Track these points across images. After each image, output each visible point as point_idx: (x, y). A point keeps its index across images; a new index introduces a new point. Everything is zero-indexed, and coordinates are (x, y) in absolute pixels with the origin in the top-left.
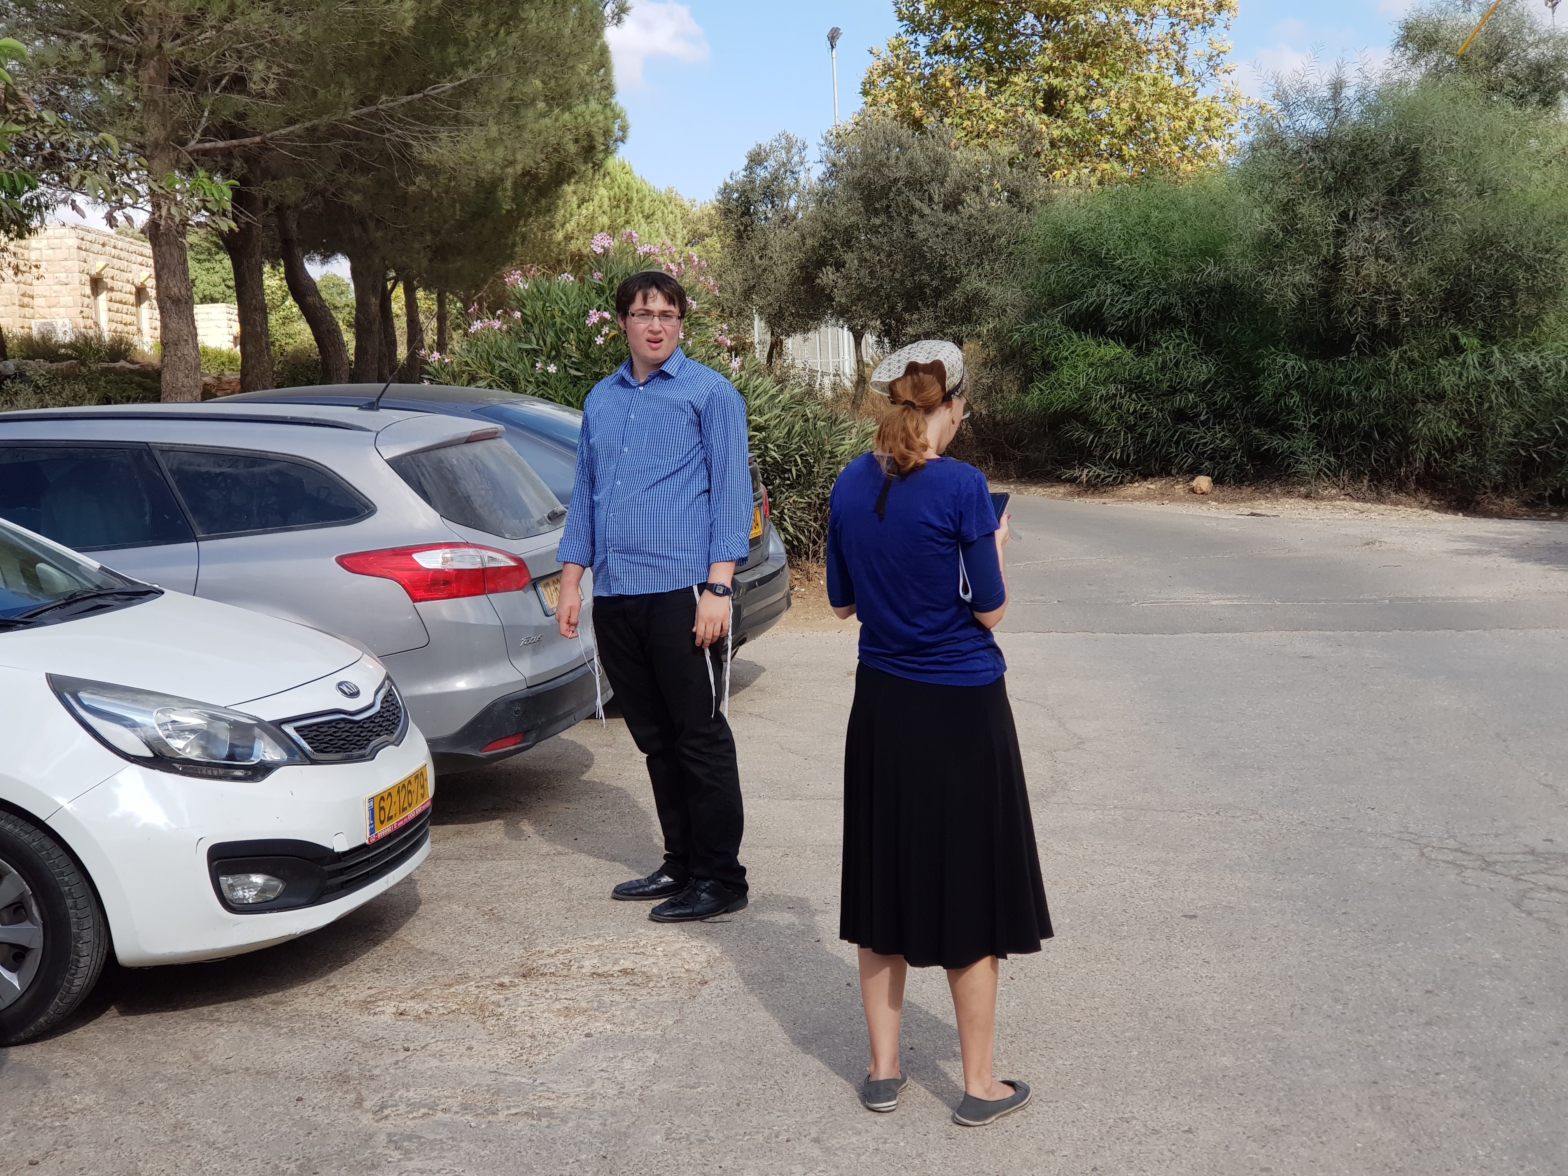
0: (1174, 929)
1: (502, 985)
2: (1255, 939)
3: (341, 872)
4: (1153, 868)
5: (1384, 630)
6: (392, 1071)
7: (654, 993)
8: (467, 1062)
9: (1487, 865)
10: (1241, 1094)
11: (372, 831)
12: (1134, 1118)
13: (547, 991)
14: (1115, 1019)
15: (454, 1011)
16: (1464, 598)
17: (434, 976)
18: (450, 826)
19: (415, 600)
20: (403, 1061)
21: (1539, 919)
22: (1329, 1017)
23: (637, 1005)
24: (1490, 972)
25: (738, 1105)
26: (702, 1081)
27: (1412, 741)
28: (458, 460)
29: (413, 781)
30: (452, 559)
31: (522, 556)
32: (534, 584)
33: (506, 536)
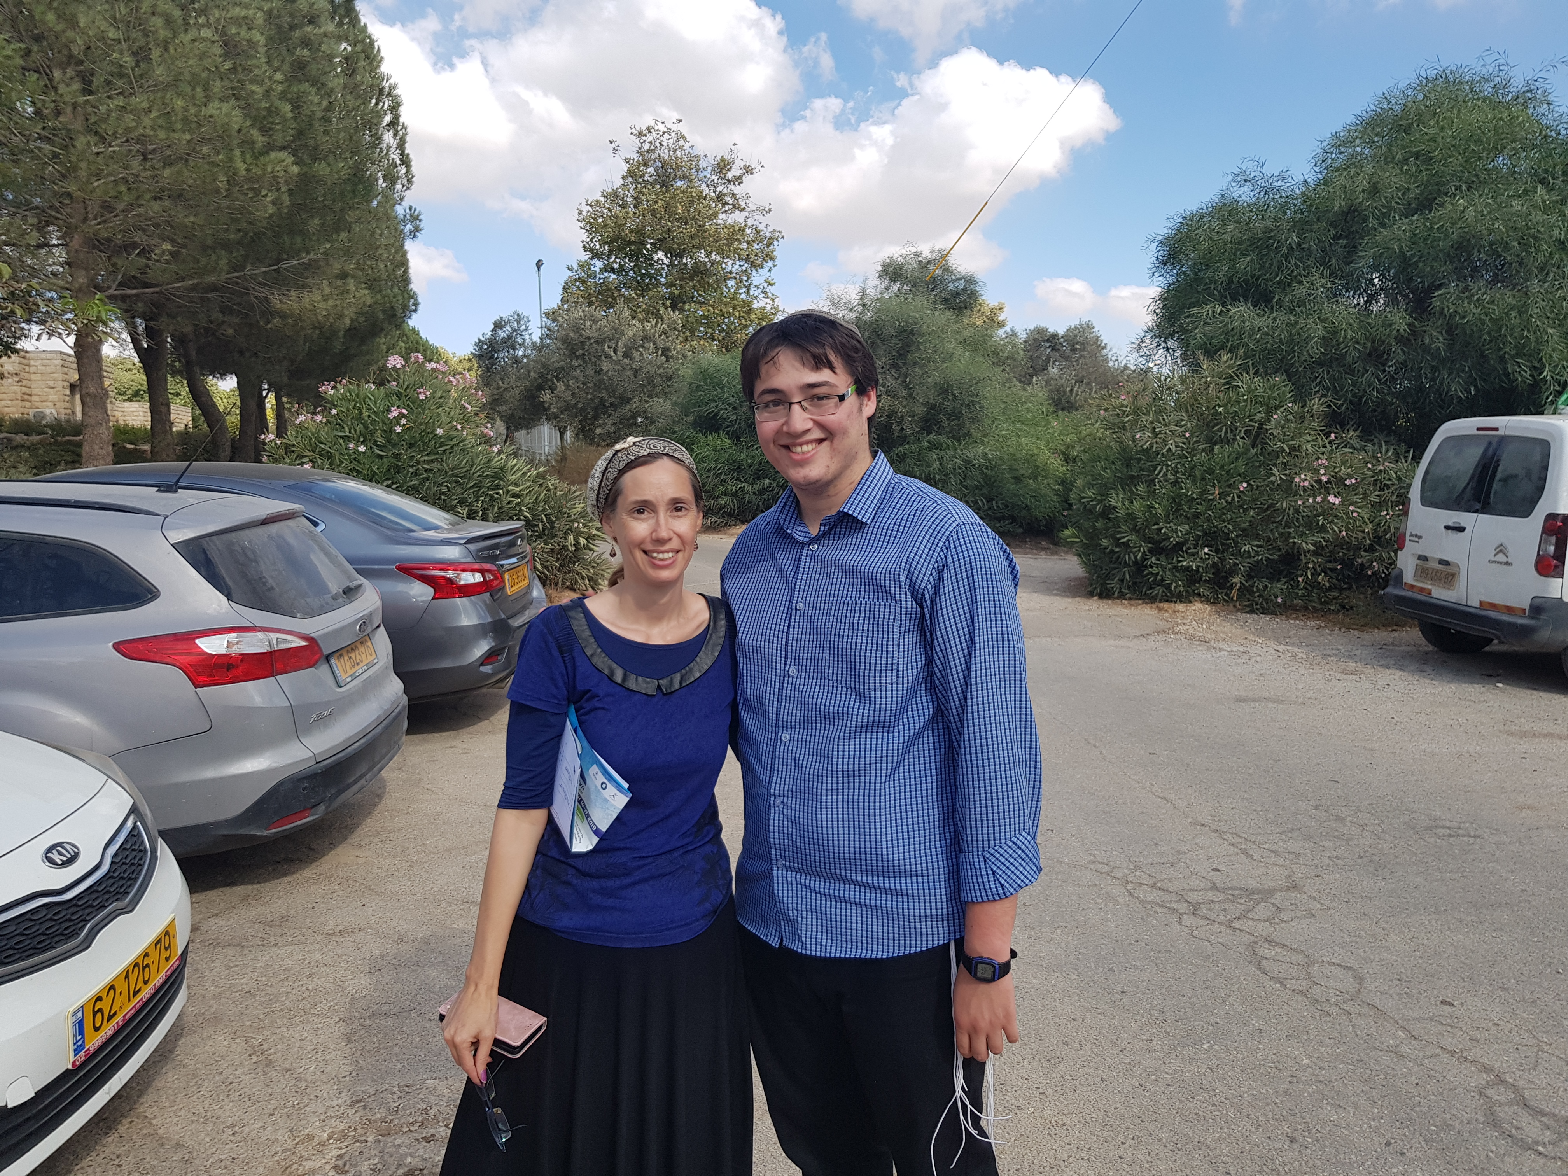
9: (1194, 908)
11: (79, 1049)
19: (197, 686)
21: (1295, 991)
28: (250, 542)
29: (153, 950)
31: (312, 635)
32: (328, 658)
33: (298, 615)
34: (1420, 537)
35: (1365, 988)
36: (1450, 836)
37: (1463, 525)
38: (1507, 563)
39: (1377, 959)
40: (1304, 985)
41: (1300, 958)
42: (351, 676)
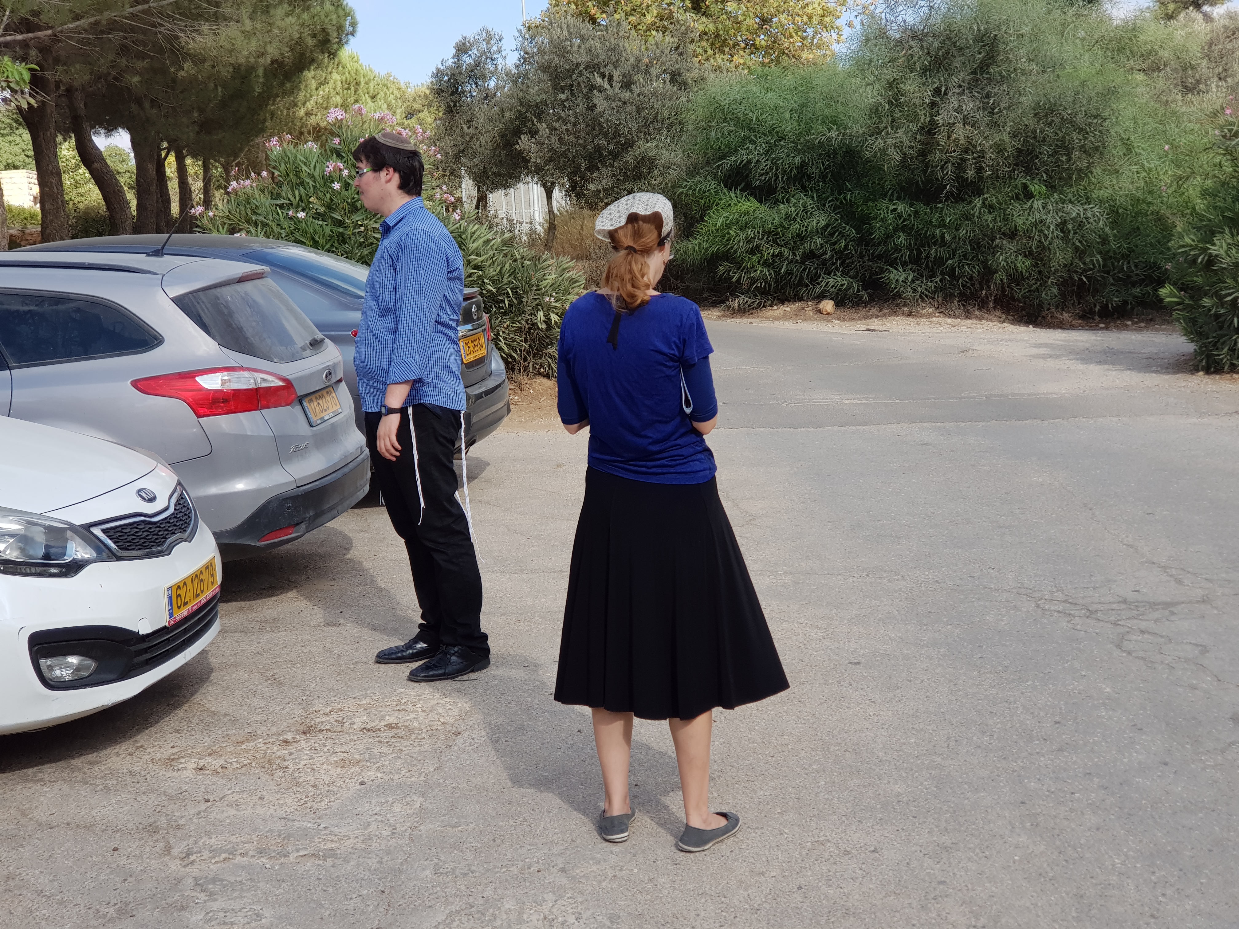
0: (843, 674)
1: (286, 741)
2: (910, 681)
3: (146, 651)
4: (821, 623)
5: (984, 421)
6: (195, 820)
7: (416, 744)
8: (260, 811)
9: (1091, 613)
10: (915, 817)
11: (171, 615)
12: (828, 841)
13: (325, 746)
14: (803, 754)
15: (246, 765)
16: (1044, 394)
17: (227, 735)
18: (233, 603)
19: (199, 416)
20: (205, 811)
21: (1137, 657)
22: (979, 747)
23: (403, 756)
24: (1104, 704)
25: (494, 840)
26: (463, 820)
27: (1017, 511)
28: (231, 297)
29: (204, 572)
30: (230, 381)
31: (288, 377)
32: (301, 400)
33: (275, 360)
40: (1149, 654)
41: (1162, 640)
42: (321, 419)
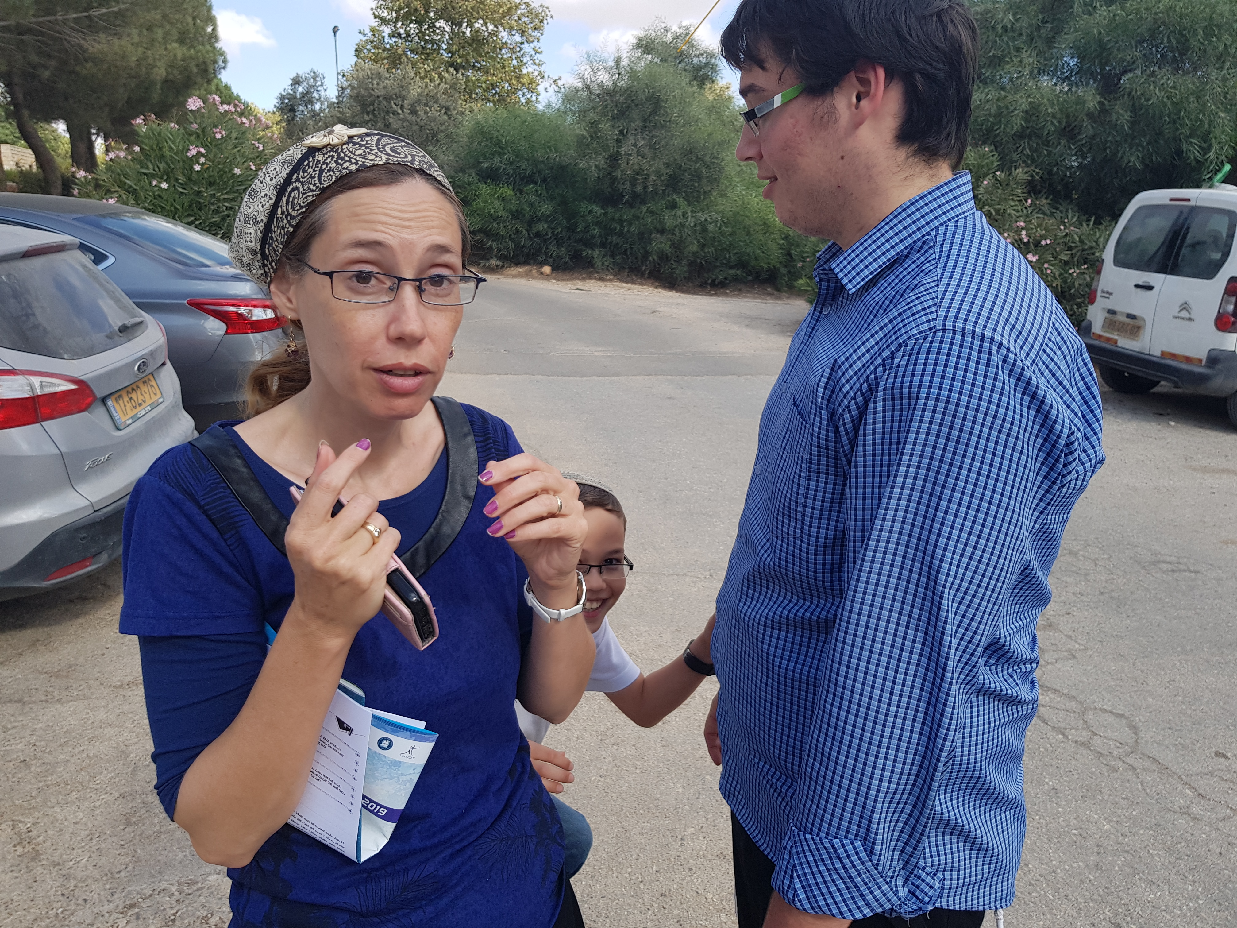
5: (699, 376)
31: (81, 378)
32: (104, 400)
33: (66, 356)
34: (1111, 294)
35: (1142, 738)
36: (1173, 571)
37: (1152, 284)
38: (1190, 319)
39: (1144, 706)
40: (1084, 736)
41: (1073, 705)
42: (132, 418)
